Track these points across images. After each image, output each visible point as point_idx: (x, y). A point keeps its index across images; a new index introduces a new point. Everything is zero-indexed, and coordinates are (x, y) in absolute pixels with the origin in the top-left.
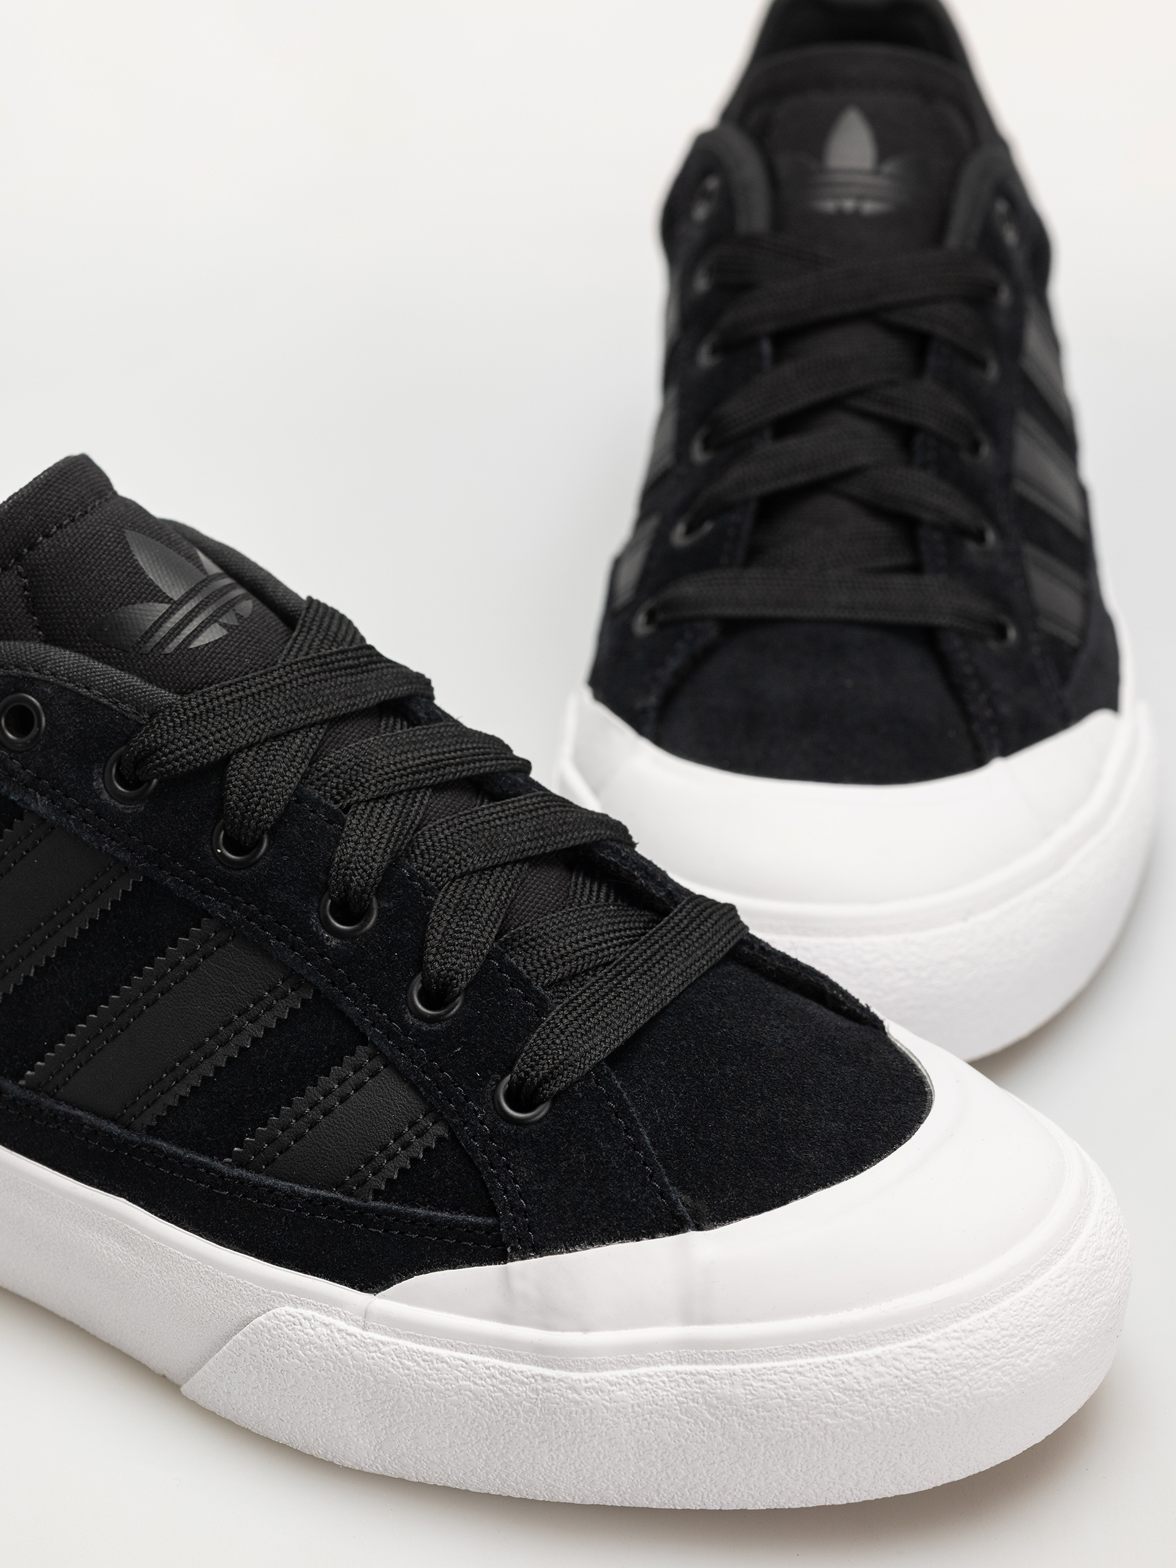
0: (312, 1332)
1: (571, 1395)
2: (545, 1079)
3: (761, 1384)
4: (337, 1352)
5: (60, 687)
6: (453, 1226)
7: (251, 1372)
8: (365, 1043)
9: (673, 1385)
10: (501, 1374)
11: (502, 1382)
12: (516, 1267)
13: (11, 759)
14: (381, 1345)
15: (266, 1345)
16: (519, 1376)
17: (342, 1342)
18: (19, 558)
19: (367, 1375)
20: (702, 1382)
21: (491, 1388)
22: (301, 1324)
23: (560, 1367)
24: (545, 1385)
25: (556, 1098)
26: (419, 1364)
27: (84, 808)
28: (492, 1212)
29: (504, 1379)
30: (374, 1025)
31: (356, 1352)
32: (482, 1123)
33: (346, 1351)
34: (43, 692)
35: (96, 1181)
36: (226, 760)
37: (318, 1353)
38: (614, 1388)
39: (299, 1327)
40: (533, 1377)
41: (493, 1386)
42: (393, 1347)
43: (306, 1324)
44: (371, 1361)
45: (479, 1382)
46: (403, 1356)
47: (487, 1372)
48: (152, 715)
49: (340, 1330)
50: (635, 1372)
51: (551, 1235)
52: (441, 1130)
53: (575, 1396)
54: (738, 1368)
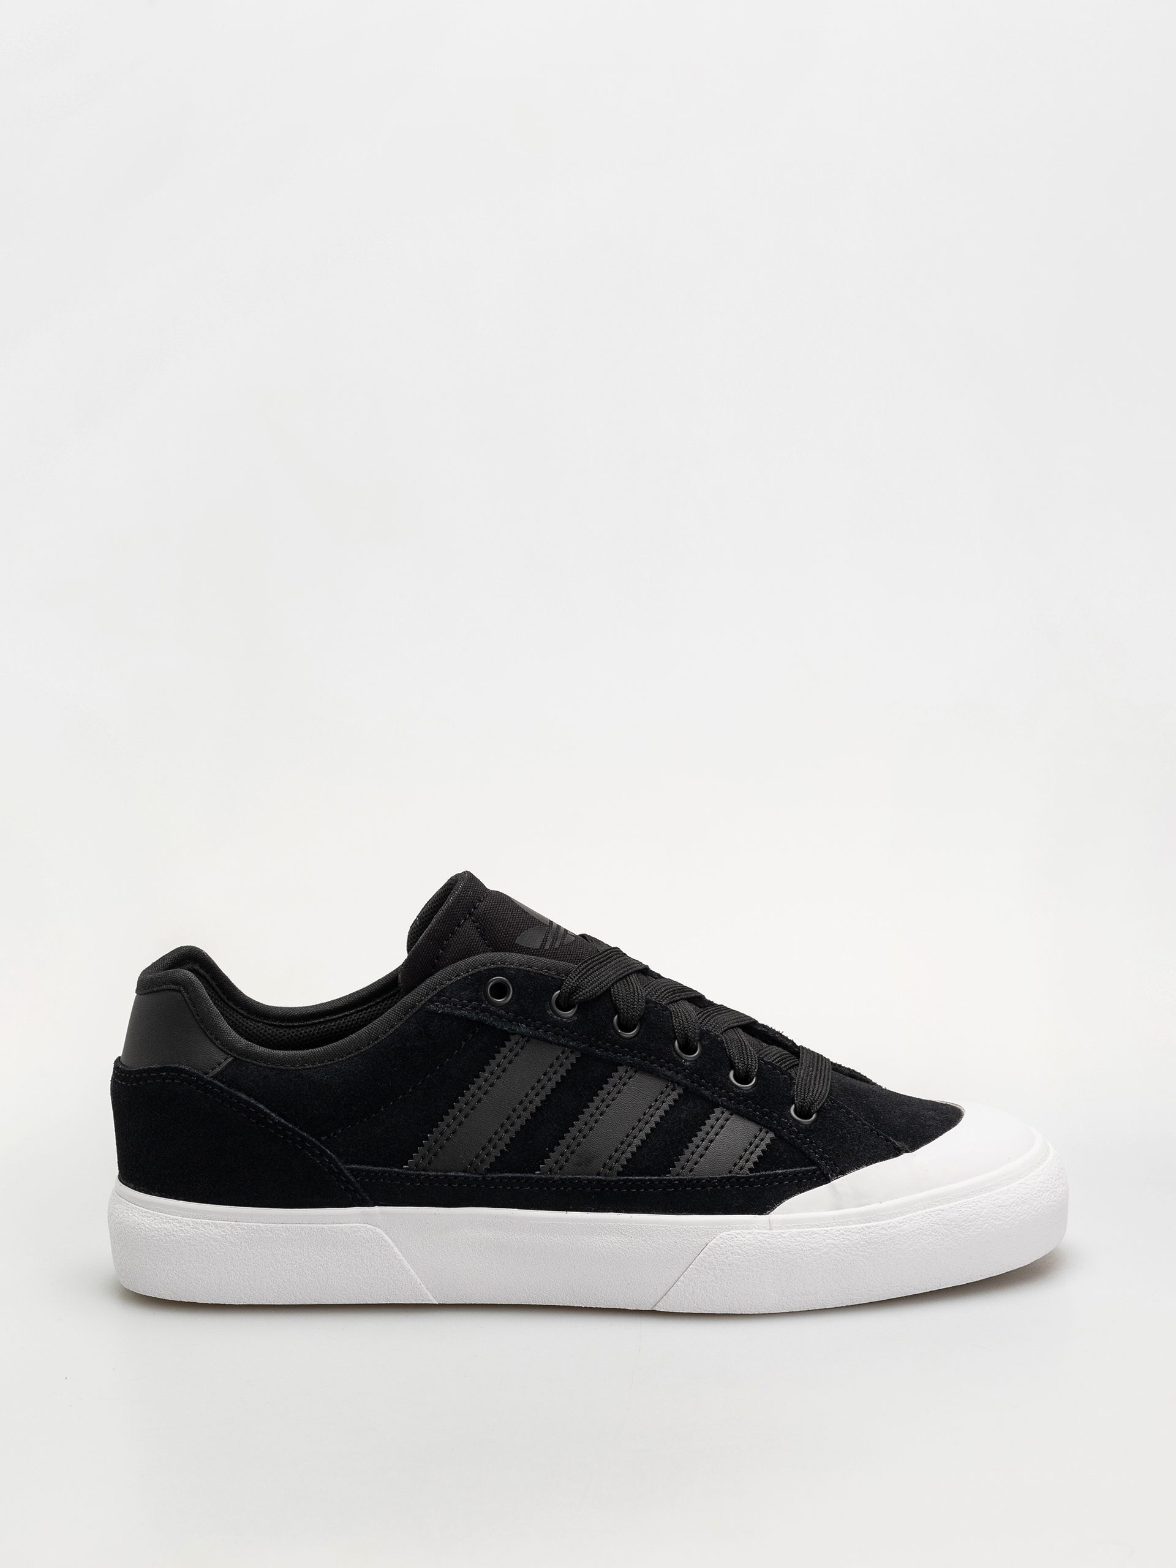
0: (744, 1239)
1: (884, 1232)
2: (812, 1103)
3: (965, 1209)
4: (760, 1244)
5: (517, 969)
6: (795, 1174)
7: (709, 1273)
8: (718, 1106)
9: (926, 1218)
10: (846, 1231)
11: (847, 1235)
12: (835, 1182)
13: (499, 1010)
14: (782, 1234)
15: (717, 1254)
16: (855, 1230)
17: (762, 1238)
18: (470, 914)
19: (778, 1251)
20: (939, 1214)
21: (842, 1240)
22: (736, 1237)
23: (874, 1221)
24: (869, 1230)
25: (818, 1112)
26: (804, 1238)
27: (545, 1025)
28: (813, 1163)
29: (848, 1233)
30: (720, 1097)
31: (771, 1241)
32: (791, 1127)
33: (765, 1242)
34: (509, 973)
35: (593, 1209)
36: (609, 990)
37: (750, 1248)
38: (901, 1225)
39: (736, 1239)
40: (862, 1228)
41: (843, 1238)
42: (789, 1233)
43: (739, 1236)
44: (779, 1243)
45: (836, 1238)
46: (795, 1236)
47: (839, 1232)
48: (567, 975)
49: (758, 1233)
50: (908, 1216)
51: (847, 1165)
52: (771, 1135)
53: (885, 1232)
54: (953, 1204)
